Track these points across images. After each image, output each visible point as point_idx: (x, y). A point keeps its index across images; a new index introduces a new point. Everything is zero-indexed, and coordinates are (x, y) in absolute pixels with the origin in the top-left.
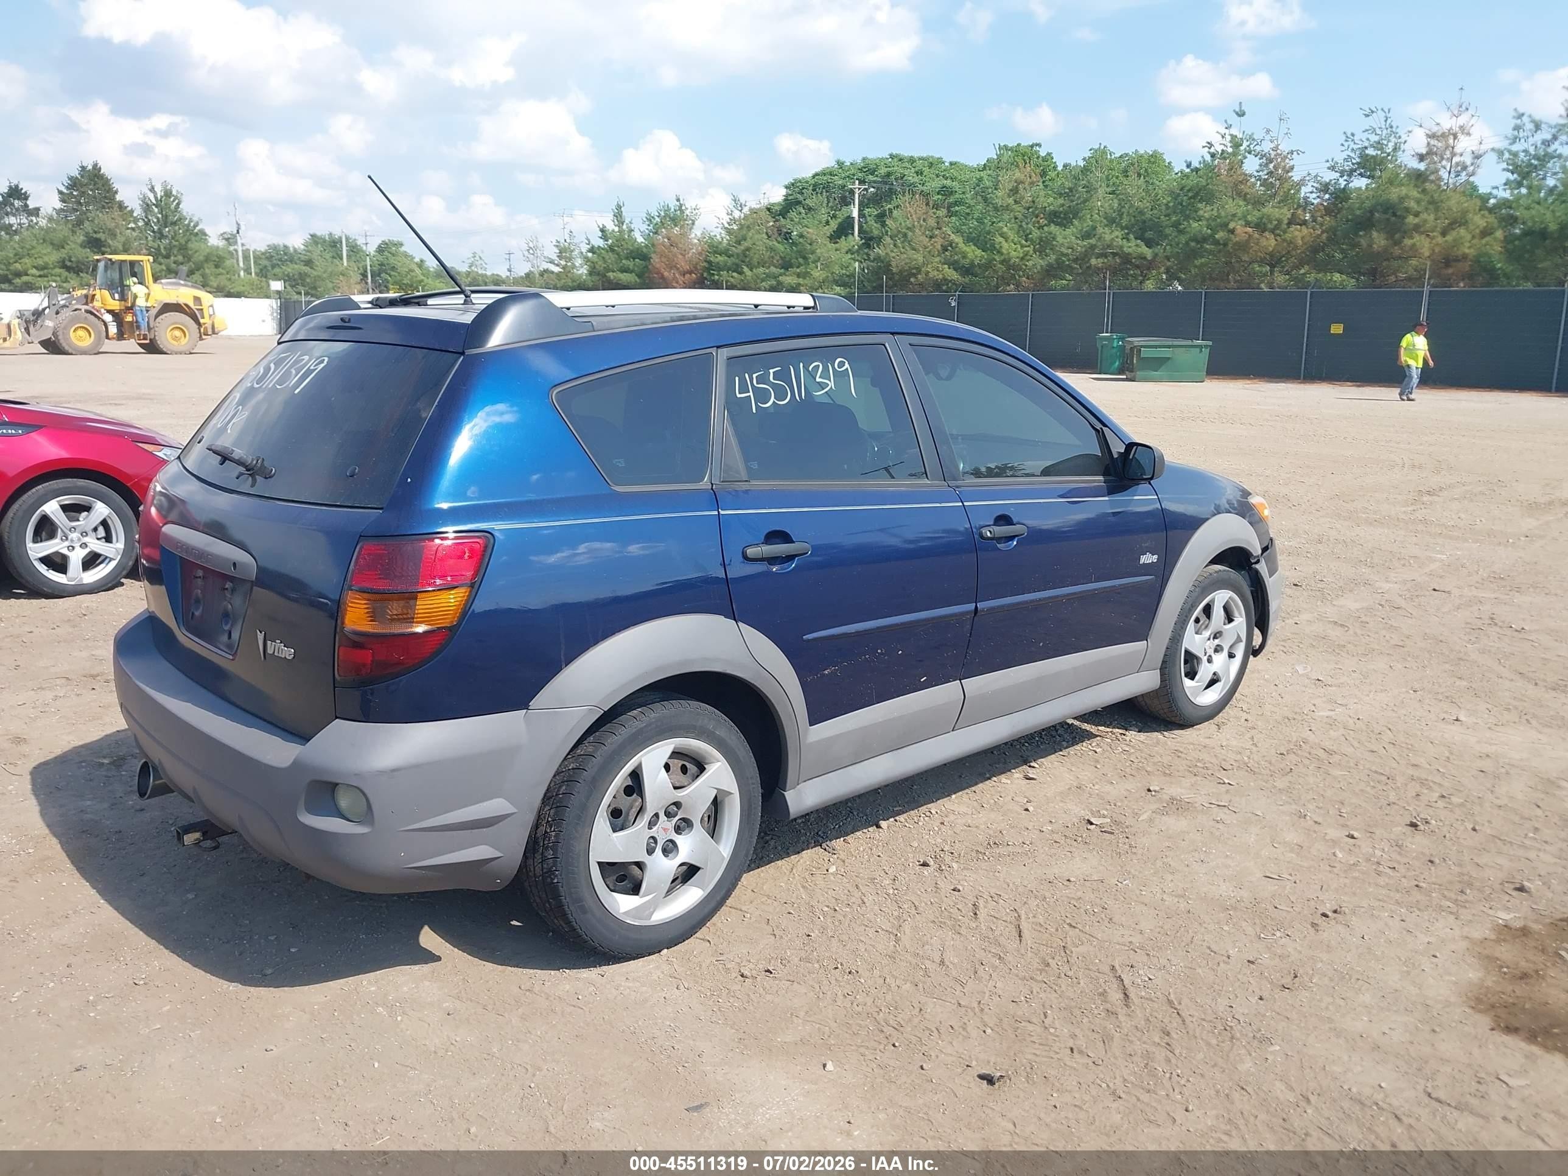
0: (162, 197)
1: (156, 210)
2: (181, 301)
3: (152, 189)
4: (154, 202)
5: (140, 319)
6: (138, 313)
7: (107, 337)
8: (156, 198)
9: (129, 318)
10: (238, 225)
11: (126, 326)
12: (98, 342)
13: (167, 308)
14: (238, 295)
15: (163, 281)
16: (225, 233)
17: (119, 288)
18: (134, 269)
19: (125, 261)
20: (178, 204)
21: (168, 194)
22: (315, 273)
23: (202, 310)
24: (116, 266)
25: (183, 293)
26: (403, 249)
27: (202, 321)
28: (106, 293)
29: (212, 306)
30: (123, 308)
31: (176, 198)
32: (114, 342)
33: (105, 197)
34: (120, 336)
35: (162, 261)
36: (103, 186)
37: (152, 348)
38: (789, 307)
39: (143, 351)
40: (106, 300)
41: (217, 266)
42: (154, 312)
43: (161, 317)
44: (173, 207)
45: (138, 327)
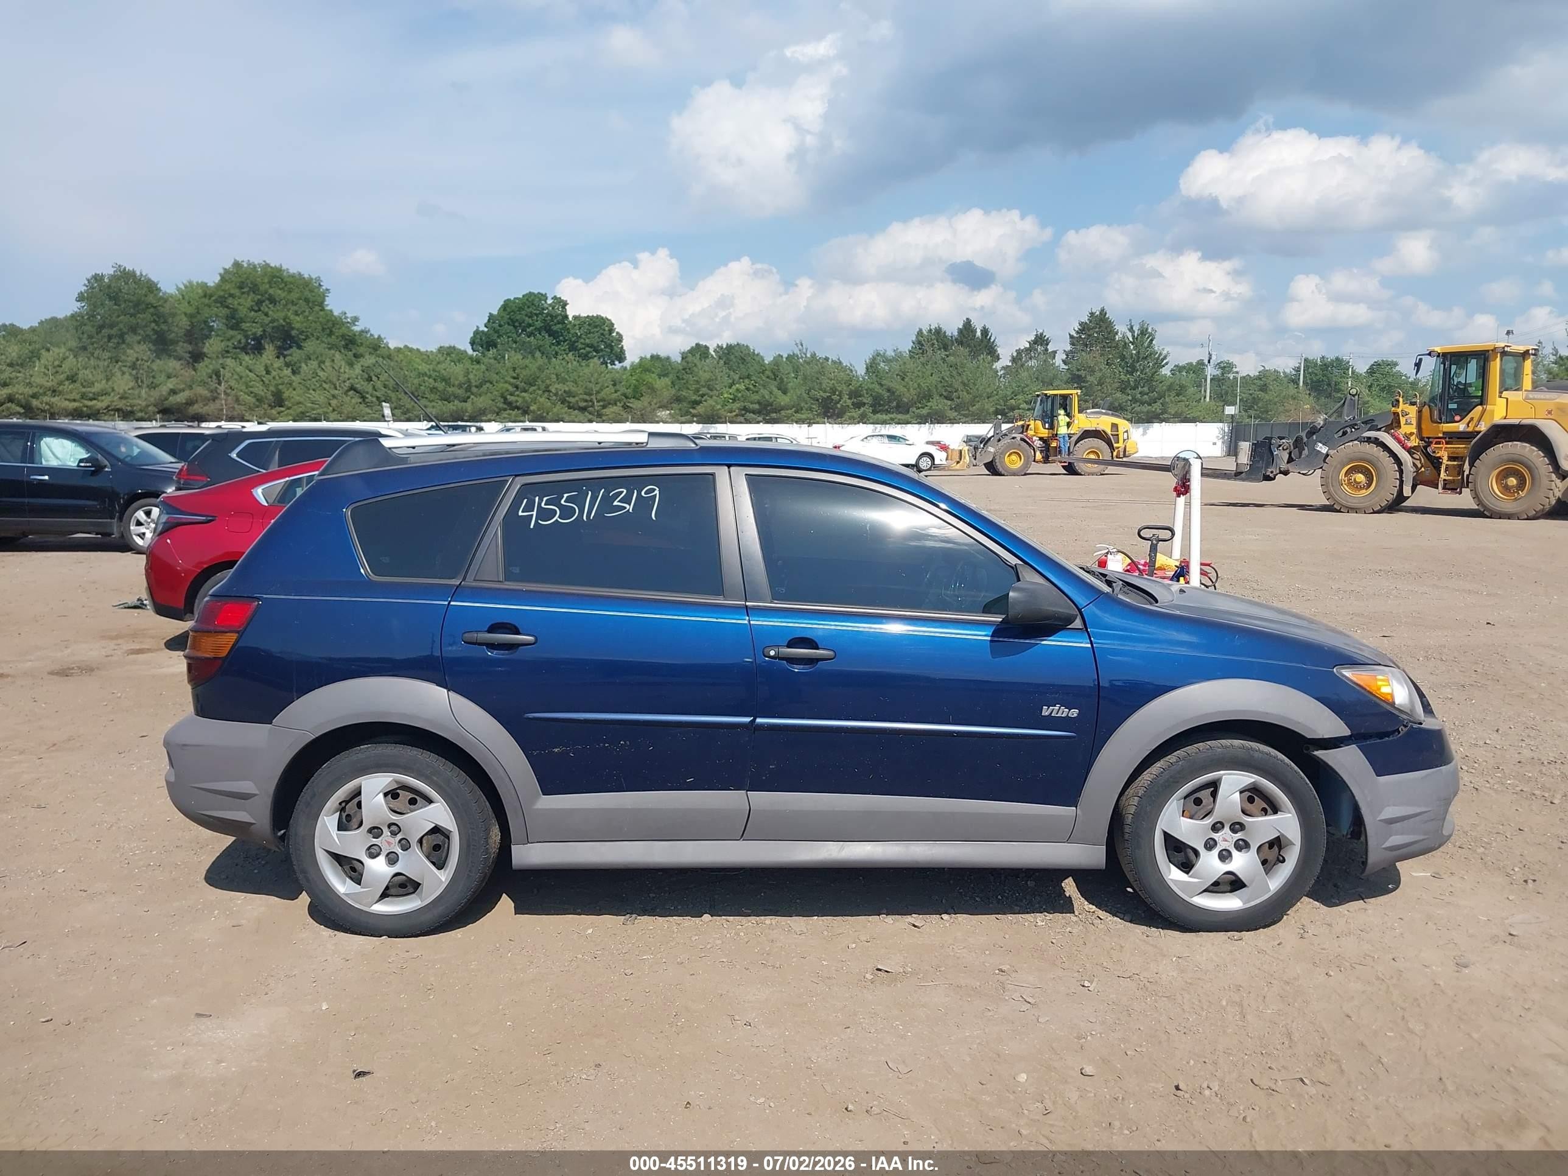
0: (1138, 335)
1: (1132, 347)
2: (1100, 428)
3: (1131, 329)
4: (1131, 339)
5: (1062, 446)
6: (1061, 440)
7: (1034, 461)
8: (1133, 336)
9: (1054, 444)
10: (1210, 355)
11: (1051, 451)
12: (1027, 465)
13: (1087, 434)
14: (1193, 420)
15: (1088, 411)
16: (1221, 362)
17: (1049, 419)
18: (1065, 402)
19: (1056, 395)
20: (1152, 340)
21: (1143, 332)
22: (1267, 397)
23: (1118, 435)
24: (1050, 400)
25: (1103, 422)
26: (1397, 368)
27: (1115, 445)
28: (1039, 423)
29: (1127, 431)
30: (1051, 435)
31: (1151, 334)
32: (1041, 464)
33: (1107, 339)
34: (1046, 460)
35: (1130, 392)
36: (1106, 328)
37: (1071, 470)
38: (600, 443)
39: (1065, 472)
40: (1038, 429)
41: (1178, 395)
42: (1074, 438)
43: (1081, 442)
44: (1146, 344)
45: (1060, 452)
